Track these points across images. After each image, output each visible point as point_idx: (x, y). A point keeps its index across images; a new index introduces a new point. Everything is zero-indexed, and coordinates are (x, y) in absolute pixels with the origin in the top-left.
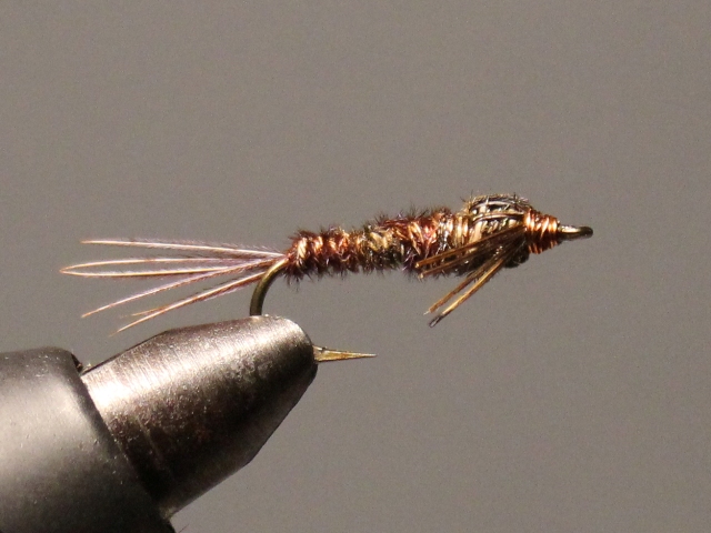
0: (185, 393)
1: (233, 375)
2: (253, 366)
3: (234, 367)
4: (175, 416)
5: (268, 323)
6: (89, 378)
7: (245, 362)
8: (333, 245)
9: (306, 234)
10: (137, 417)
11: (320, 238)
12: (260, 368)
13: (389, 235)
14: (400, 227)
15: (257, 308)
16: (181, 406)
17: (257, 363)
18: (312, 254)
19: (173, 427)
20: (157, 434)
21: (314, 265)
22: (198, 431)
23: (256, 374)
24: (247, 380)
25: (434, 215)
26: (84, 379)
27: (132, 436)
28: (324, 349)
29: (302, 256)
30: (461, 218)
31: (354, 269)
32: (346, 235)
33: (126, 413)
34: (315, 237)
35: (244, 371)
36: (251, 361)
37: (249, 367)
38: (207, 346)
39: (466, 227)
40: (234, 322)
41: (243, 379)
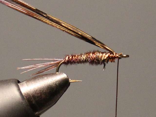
4: (38, 92)
8: (74, 57)
9: (68, 55)
11: (71, 56)
17: (56, 82)
19: (37, 95)
25: (95, 52)
26: (19, 84)
27: (28, 96)
28: (71, 79)
29: (67, 60)
31: (78, 63)
32: (77, 56)
38: (46, 78)
40: (52, 74)
41: (53, 85)
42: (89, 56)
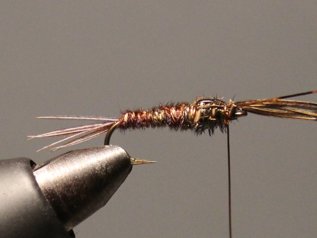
0: (76, 180)
1: (96, 172)
2: (105, 168)
3: (97, 168)
4: (72, 189)
5: (111, 149)
6: (36, 173)
7: (101, 166)
8: (139, 116)
9: (128, 112)
10: (56, 190)
11: (134, 113)
12: (108, 168)
13: (163, 112)
14: (167, 110)
15: (107, 142)
16: (74, 185)
17: (107, 166)
18: (130, 120)
19: (71, 194)
20: (64, 197)
21: (131, 124)
22: (81, 195)
23: (106, 171)
24: (102, 173)
25: (181, 105)
26: (35, 173)
27: (54, 198)
28: (135, 159)
29: (126, 121)
30: (192, 107)
31: (147, 126)
32: (145, 112)
33: (51, 188)
34: (132, 113)
35: (101, 170)
36: (104, 166)
37: (103, 168)
38: (86, 158)
39: (194, 110)
40: (97, 148)
41: (100, 173)
42: (170, 113)
